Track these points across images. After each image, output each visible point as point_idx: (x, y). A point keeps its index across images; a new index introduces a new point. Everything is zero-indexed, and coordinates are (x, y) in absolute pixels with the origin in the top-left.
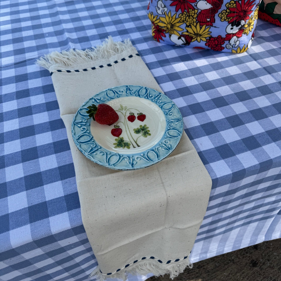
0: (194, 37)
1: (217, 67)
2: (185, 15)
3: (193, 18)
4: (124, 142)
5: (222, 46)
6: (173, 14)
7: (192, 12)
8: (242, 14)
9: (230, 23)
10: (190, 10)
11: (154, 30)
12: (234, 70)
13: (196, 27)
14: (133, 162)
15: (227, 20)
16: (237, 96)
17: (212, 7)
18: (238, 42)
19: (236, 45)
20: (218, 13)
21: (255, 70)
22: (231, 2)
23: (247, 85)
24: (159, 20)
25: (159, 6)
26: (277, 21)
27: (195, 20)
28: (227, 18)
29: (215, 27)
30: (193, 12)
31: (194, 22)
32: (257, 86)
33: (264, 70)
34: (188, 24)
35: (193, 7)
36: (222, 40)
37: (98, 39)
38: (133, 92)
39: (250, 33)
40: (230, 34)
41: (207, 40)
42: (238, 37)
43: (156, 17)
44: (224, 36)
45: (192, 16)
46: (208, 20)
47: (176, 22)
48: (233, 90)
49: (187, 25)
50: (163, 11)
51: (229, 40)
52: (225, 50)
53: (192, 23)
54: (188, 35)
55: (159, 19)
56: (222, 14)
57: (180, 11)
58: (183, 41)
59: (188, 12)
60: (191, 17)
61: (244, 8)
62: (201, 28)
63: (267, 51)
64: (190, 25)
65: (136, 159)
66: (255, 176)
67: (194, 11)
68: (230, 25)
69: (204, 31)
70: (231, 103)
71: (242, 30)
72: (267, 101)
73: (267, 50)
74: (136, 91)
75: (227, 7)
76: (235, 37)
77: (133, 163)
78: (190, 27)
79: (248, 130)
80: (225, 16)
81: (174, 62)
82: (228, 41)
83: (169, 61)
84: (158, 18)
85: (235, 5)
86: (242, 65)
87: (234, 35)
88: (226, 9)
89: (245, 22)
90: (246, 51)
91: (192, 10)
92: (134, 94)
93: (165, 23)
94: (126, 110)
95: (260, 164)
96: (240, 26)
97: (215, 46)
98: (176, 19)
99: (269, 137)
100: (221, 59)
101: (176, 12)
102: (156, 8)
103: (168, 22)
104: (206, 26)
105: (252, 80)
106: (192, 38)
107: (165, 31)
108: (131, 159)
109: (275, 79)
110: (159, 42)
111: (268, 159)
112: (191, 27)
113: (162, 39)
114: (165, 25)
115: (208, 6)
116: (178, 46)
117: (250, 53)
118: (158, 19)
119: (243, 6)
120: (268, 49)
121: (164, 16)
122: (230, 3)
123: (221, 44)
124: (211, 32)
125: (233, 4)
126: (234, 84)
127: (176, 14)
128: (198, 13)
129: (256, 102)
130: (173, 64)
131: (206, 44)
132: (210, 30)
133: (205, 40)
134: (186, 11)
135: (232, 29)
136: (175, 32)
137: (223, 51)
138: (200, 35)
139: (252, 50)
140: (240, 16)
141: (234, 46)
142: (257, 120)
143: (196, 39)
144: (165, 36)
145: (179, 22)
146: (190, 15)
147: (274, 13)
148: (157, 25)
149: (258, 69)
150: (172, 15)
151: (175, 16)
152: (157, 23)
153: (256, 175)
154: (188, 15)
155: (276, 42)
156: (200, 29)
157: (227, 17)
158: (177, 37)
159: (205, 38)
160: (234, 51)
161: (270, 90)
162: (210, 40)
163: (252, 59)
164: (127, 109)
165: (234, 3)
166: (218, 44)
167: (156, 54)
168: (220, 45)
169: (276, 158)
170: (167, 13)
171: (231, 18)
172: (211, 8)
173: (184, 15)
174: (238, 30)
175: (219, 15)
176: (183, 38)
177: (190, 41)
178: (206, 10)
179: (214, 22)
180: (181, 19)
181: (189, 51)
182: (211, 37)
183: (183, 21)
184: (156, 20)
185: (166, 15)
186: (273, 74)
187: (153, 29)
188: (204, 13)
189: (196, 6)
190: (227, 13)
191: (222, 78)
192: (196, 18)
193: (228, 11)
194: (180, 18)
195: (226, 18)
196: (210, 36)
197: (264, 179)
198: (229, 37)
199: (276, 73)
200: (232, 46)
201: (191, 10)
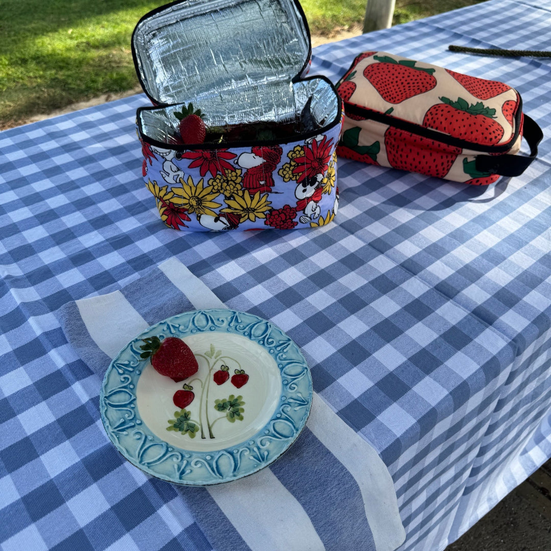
0: (243, 215)
1: (294, 258)
2: (220, 180)
3: (236, 184)
4: (190, 422)
5: (294, 220)
6: (196, 181)
7: (231, 175)
8: (316, 164)
9: (300, 183)
10: (226, 172)
11: (163, 209)
12: (323, 259)
13: (243, 197)
14: (185, 467)
15: (294, 179)
16: (343, 305)
17: (265, 161)
18: (318, 209)
19: (316, 215)
20: (277, 170)
21: (357, 251)
22: (296, 149)
23: (353, 281)
24: (172, 193)
25: (167, 169)
26: (367, 158)
27: (239, 187)
28: (293, 176)
29: (276, 193)
30: (234, 174)
31: (237, 191)
32: (370, 280)
33: (371, 249)
34: (228, 195)
35: (233, 166)
36: (292, 212)
37: (54, 246)
38: (242, 326)
39: (333, 188)
40: (304, 199)
41: (266, 215)
42: (316, 202)
43: (164, 189)
44: (293, 204)
45: (234, 181)
46: (262, 183)
47: (204, 193)
48: (333, 294)
49: (226, 196)
50: (176, 177)
51: (304, 210)
52: (299, 226)
53: (236, 192)
54: (232, 213)
55: (172, 191)
56: (285, 170)
57: (209, 175)
58: (225, 224)
59: (224, 174)
60: (230, 182)
61: (318, 155)
62: (252, 199)
63: (364, 212)
64: (232, 196)
65: (193, 464)
66: (416, 444)
67: (235, 172)
68: (301, 184)
69: (258, 202)
70: (339, 321)
71: (320, 190)
72: (392, 303)
73: (364, 210)
74: (247, 326)
75: (291, 157)
76: (312, 203)
77: (185, 470)
78: (232, 198)
79: (380, 364)
80: (290, 172)
81: (218, 262)
82: (302, 212)
83: (209, 262)
84: (169, 190)
85: (302, 152)
86: (333, 246)
87: (309, 199)
88: (288, 161)
89: (323, 176)
90: (333, 220)
91: (232, 171)
92: (242, 331)
93: (184, 198)
94: (218, 358)
95: (419, 421)
96: (317, 183)
97: (282, 223)
98: (203, 189)
99: (417, 368)
100: (296, 241)
101: (201, 177)
102: (162, 173)
103: (191, 196)
104: (260, 194)
105: (357, 271)
106: (240, 217)
107: (187, 210)
108: (185, 462)
109: (393, 260)
110: (179, 229)
111: (429, 409)
112: (235, 200)
113: (183, 225)
114: (186, 201)
115: (258, 161)
116: (216, 232)
117: (340, 223)
118: (169, 192)
119: (315, 152)
120: (366, 209)
121: (180, 185)
122: (293, 151)
123: (291, 217)
124: (271, 202)
125: (299, 152)
126: (331, 285)
127: (202, 181)
128: (242, 175)
129: (376, 308)
130: (217, 268)
131: (265, 223)
132: (269, 199)
133: (264, 216)
134: (221, 173)
135: (304, 191)
136: (207, 211)
137: (296, 227)
138: (254, 210)
139: (342, 215)
140: (314, 169)
141: (312, 217)
142: (388, 342)
143: (247, 217)
144: (189, 220)
145: (212, 193)
146: (229, 179)
147: (359, 144)
148: (170, 203)
149: (361, 248)
150: (196, 183)
151: (201, 184)
152: (169, 200)
153: (418, 442)
154: (224, 181)
155: (374, 194)
156: (252, 201)
157: (292, 174)
158: (213, 219)
159: (263, 212)
160: (313, 225)
161: (391, 282)
162: (271, 214)
163: (347, 232)
164: (220, 356)
165: (302, 150)
166: (286, 220)
167: (180, 254)
168: (290, 220)
169: (439, 403)
170: (186, 179)
171: (300, 174)
172: (264, 163)
173: (218, 181)
174: (314, 191)
175: (278, 172)
176: (222, 219)
177: (237, 221)
178: (255, 167)
179: (274, 185)
180: (213, 188)
181: (237, 237)
182: (272, 211)
183: (218, 191)
184: (165, 195)
185: (184, 184)
186: (387, 252)
187: (162, 207)
188: (253, 172)
189: (237, 163)
190: (292, 168)
191: (308, 278)
192: (241, 184)
193: (293, 163)
194: (211, 187)
195: (291, 176)
196: (270, 208)
197: (430, 444)
198: (302, 204)
199: (392, 250)
200: (310, 218)
201: (230, 171)
